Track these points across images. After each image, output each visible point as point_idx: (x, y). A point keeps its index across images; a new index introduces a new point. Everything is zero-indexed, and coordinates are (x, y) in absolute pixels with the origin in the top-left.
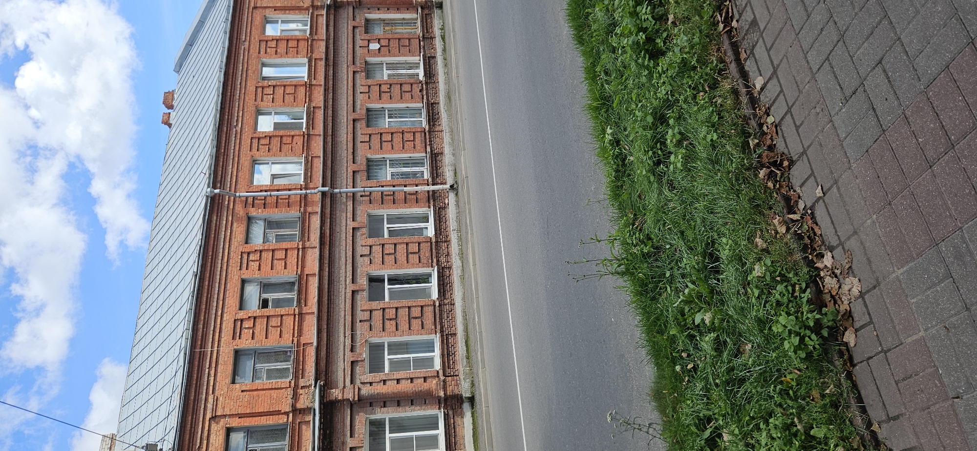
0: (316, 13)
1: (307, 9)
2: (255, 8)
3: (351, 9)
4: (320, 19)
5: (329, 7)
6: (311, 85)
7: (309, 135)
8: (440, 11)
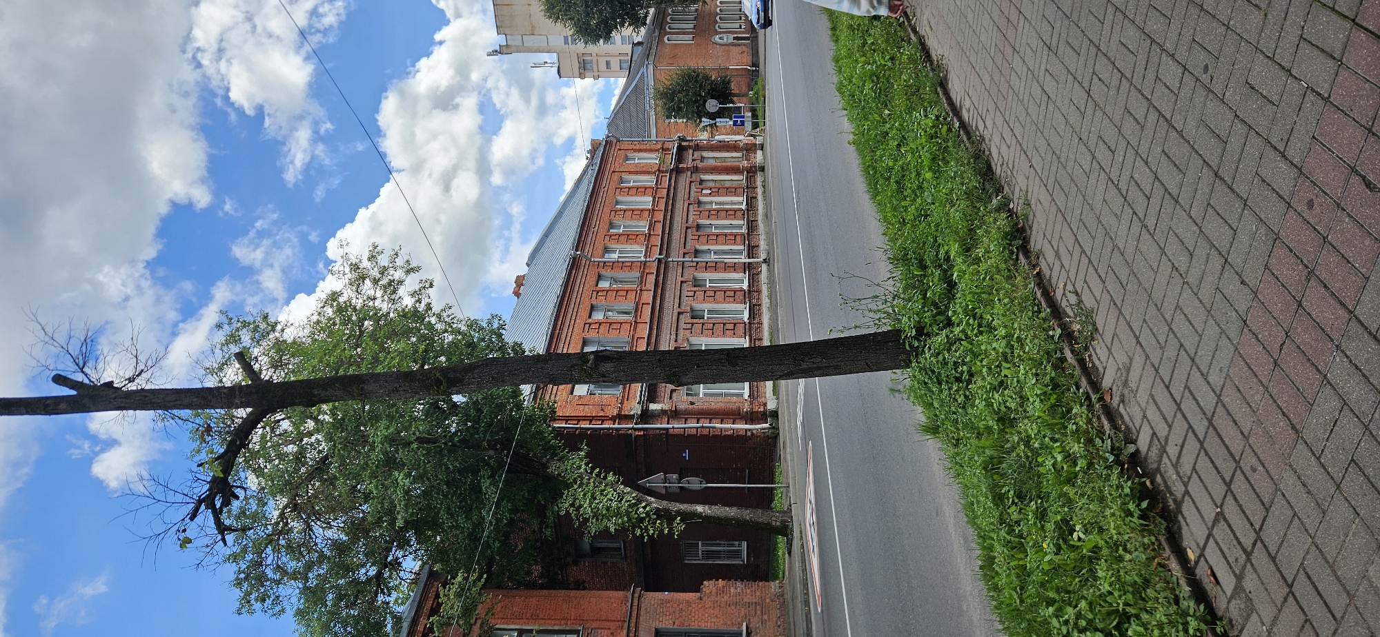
0: (661, 175)
1: (655, 173)
2: (614, 172)
3: (689, 173)
4: (664, 179)
5: (672, 171)
6: (653, 210)
7: (650, 234)
8: (762, 173)
